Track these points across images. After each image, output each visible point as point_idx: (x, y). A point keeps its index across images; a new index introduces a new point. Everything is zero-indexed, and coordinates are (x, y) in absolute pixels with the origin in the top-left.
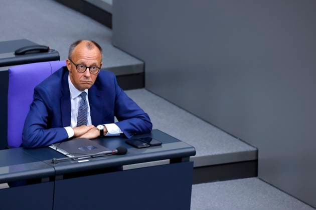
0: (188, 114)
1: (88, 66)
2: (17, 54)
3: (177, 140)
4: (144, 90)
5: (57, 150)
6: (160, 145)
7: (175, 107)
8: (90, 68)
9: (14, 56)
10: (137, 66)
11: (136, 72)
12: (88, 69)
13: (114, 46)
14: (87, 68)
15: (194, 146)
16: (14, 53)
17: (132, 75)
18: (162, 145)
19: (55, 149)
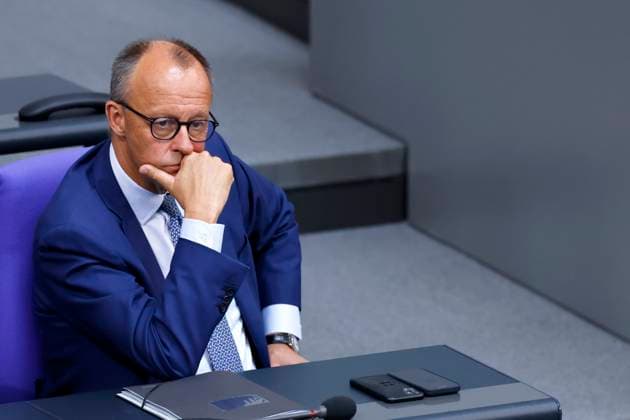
0: (538, 300)
1: (184, 119)
2: (25, 118)
3: (503, 379)
4: (403, 229)
5: (145, 408)
6: (452, 392)
7: (497, 280)
8: (188, 125)
9: (16, 124)
10: (386, 155)
11: (381, 172)
12: (184, 129)
13: (316, 96)
14: (180, 124)
15: (556, 397)
16: (17, 115)
17: (370, 182)
18: (460, 392)
19: (140, 405)
